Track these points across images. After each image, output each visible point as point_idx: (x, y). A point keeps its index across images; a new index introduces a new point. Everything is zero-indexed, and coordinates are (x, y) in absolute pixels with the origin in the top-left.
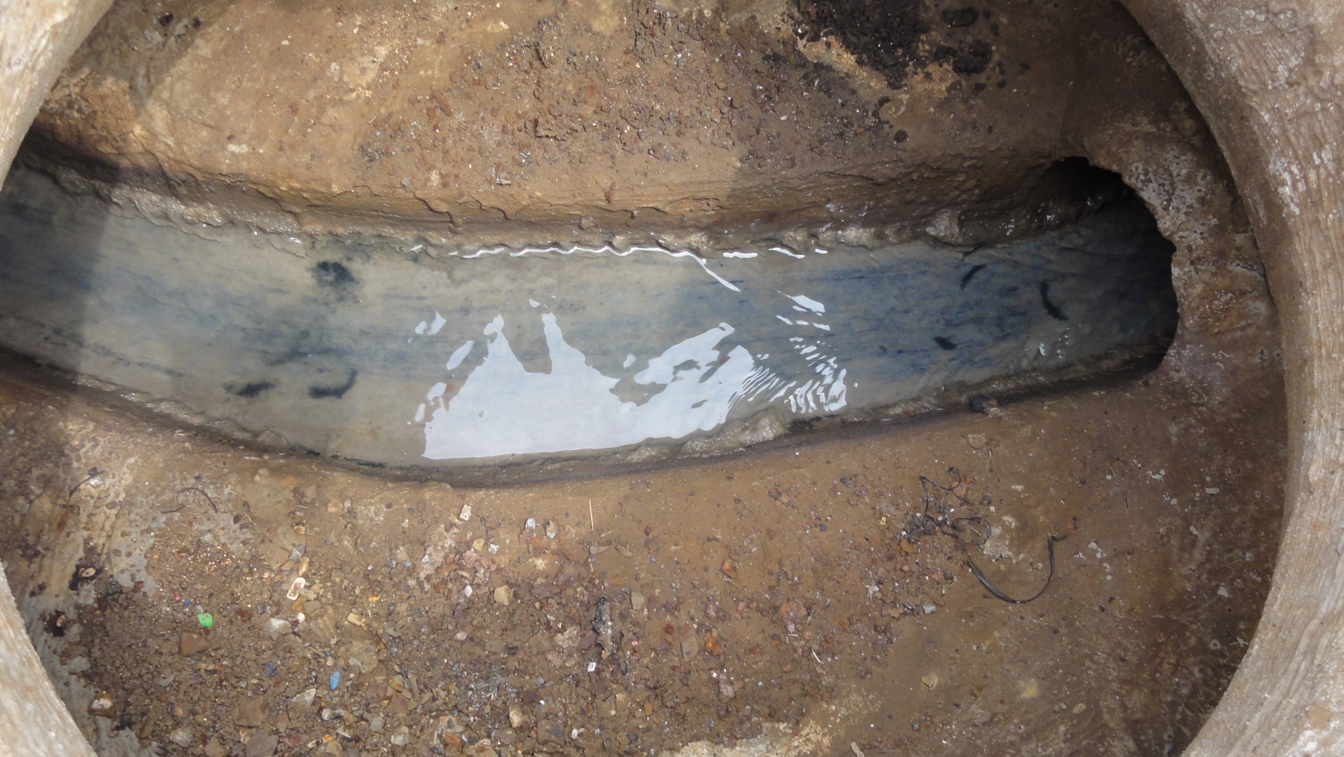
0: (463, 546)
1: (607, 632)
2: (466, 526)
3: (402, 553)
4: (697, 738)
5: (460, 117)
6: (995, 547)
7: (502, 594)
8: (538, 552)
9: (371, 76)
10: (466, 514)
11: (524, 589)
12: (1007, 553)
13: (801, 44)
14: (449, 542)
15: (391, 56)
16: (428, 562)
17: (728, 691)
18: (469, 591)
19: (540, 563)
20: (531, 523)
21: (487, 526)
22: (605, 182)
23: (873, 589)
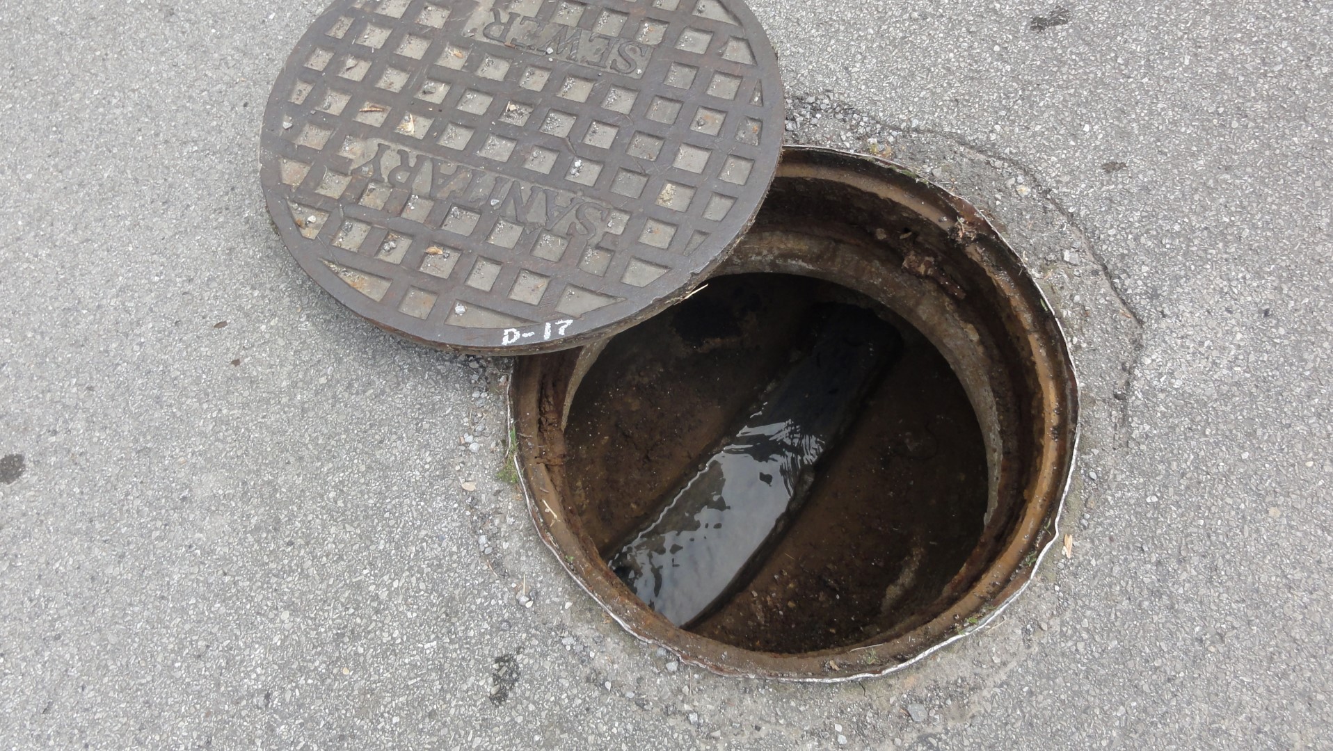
0: (765, 604)
1: (831, 582)
2: (759, 597)
3: (750, 623)
4: (887, 586)
5: (622, 480)
6: (911, 446)
7: (791, 604)
8: (788, 583)
9: (583, 495)
10: (755, 594)
11: (794, 597)
12: (916, 444)
13: (699, 350)
14: (760, 607)
15: (583, 483)
16: (760, 617)
17: (881, 564)
18: (781, 613)
19: (791, 585)
20: (776, 577)
21: (765, 591)
22: (685, 454)
23: (891, 494)
